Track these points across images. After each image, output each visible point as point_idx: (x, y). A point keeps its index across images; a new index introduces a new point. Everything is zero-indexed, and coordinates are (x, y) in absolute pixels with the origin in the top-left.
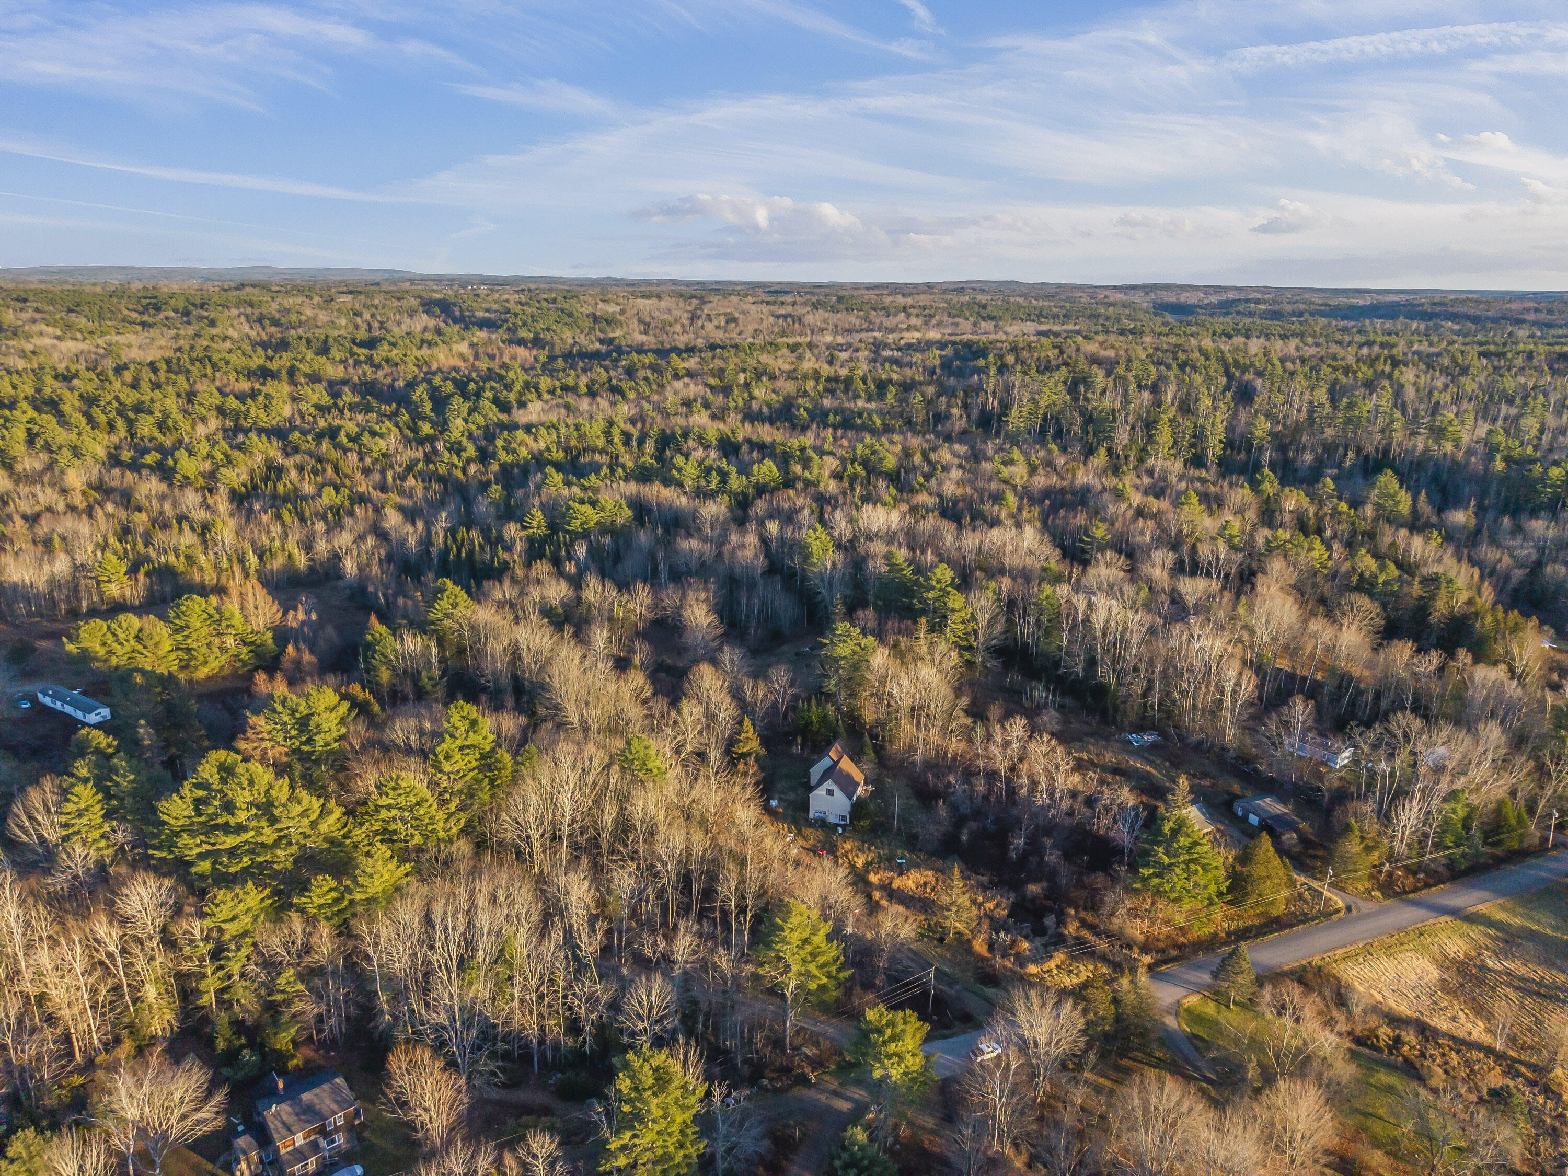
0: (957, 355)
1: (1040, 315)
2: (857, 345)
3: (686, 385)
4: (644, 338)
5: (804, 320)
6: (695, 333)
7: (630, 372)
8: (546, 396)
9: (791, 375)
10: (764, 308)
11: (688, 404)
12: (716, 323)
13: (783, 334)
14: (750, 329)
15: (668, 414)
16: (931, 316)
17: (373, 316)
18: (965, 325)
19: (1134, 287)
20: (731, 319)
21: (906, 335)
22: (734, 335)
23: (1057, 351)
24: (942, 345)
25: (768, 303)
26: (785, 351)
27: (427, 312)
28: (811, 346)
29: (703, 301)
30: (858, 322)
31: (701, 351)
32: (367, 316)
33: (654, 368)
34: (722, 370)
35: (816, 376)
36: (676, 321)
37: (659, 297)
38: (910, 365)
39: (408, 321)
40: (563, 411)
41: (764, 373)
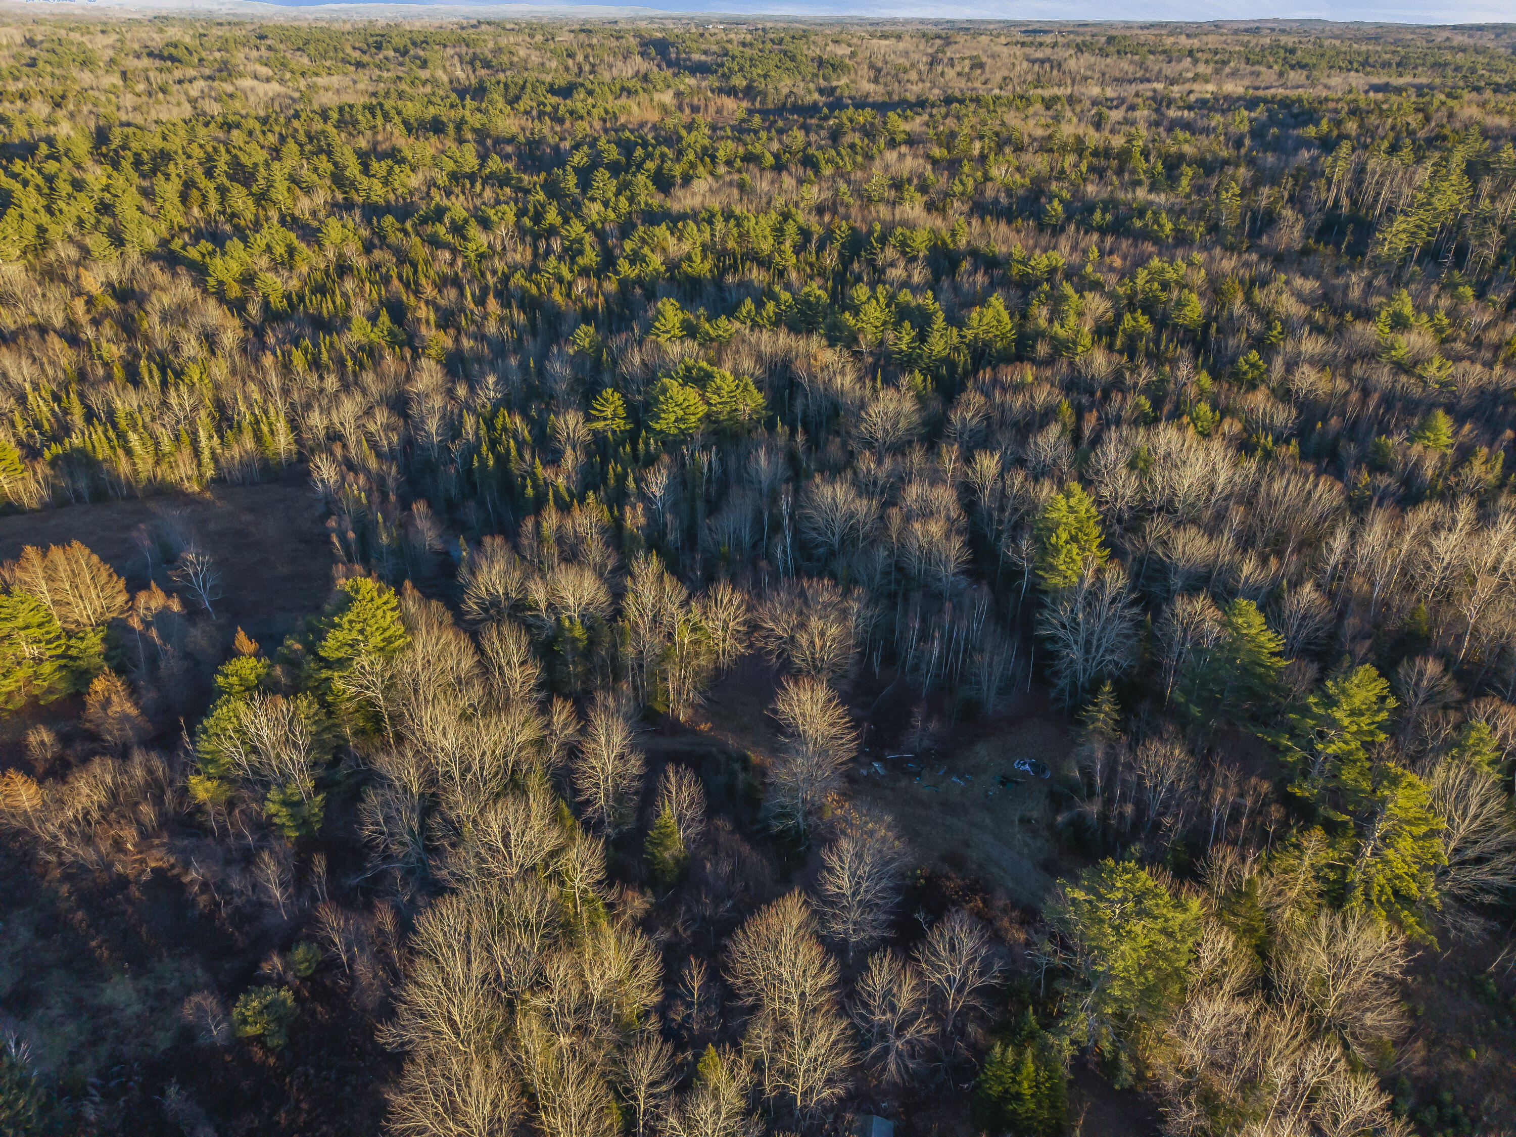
0: (1272, 119)
1: (1365, 64)
2: (1131, 100)
3: (901, 157)
4: (871, 87)
5: (1065, 66)
6: (933, 82)
7: (835, 136)
8: (722, 169)
9: (1045, 146)
10: (1018, 51)
11: (897, 185)
12: (958, 69)
13: (1038, 83)
14: (999, 76)
15: (870, 199)
16: (1225, 63)
17: (586, 57)
18: (1268, 75)
19: (1480, 28)
20: (978, 65)
21: (1196, 87)
22: (977, 85)
23: (1420, 116)
24: (1251, 104)
25: (1023, 44)
26: (1038, 107)
27: (642, 54)
28: (1071, 100)
29: (948, 41)
30: (1131, 69)
31: (933, 106)
32: (580, 58)
33: (868, 133)
34: (953, 135)
35: (1079, 147)
36: (913, 65)
37: (899, 37)
38: (1207, 131)
39: (620, 64)
40: (735, 192)
41: (1008, 141)
